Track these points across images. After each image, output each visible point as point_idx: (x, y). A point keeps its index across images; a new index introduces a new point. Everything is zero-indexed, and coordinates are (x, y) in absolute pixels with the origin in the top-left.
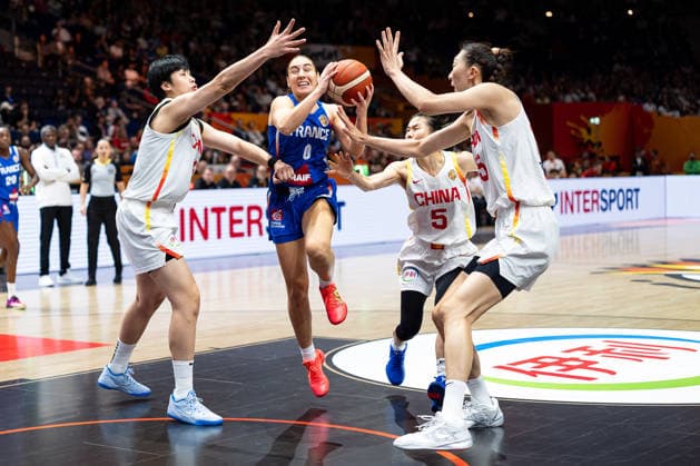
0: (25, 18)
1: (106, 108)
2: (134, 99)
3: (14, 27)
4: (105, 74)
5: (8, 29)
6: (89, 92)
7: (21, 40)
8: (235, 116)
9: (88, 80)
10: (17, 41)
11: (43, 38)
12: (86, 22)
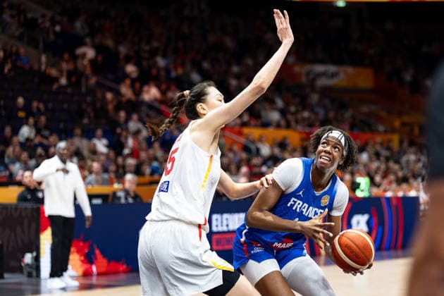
0: (52, 37)
1: (127, 121)
2: (152, 113)
3: (41, 45)
4: (126, 91)
5: (36, 47)
6: (110, 107)
7: (48, 57)
8: (246, 130)
9: (109, 96)
10: (44, 59)
11: (66, 56)
12: (110, 43)
